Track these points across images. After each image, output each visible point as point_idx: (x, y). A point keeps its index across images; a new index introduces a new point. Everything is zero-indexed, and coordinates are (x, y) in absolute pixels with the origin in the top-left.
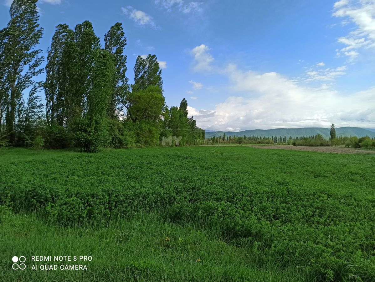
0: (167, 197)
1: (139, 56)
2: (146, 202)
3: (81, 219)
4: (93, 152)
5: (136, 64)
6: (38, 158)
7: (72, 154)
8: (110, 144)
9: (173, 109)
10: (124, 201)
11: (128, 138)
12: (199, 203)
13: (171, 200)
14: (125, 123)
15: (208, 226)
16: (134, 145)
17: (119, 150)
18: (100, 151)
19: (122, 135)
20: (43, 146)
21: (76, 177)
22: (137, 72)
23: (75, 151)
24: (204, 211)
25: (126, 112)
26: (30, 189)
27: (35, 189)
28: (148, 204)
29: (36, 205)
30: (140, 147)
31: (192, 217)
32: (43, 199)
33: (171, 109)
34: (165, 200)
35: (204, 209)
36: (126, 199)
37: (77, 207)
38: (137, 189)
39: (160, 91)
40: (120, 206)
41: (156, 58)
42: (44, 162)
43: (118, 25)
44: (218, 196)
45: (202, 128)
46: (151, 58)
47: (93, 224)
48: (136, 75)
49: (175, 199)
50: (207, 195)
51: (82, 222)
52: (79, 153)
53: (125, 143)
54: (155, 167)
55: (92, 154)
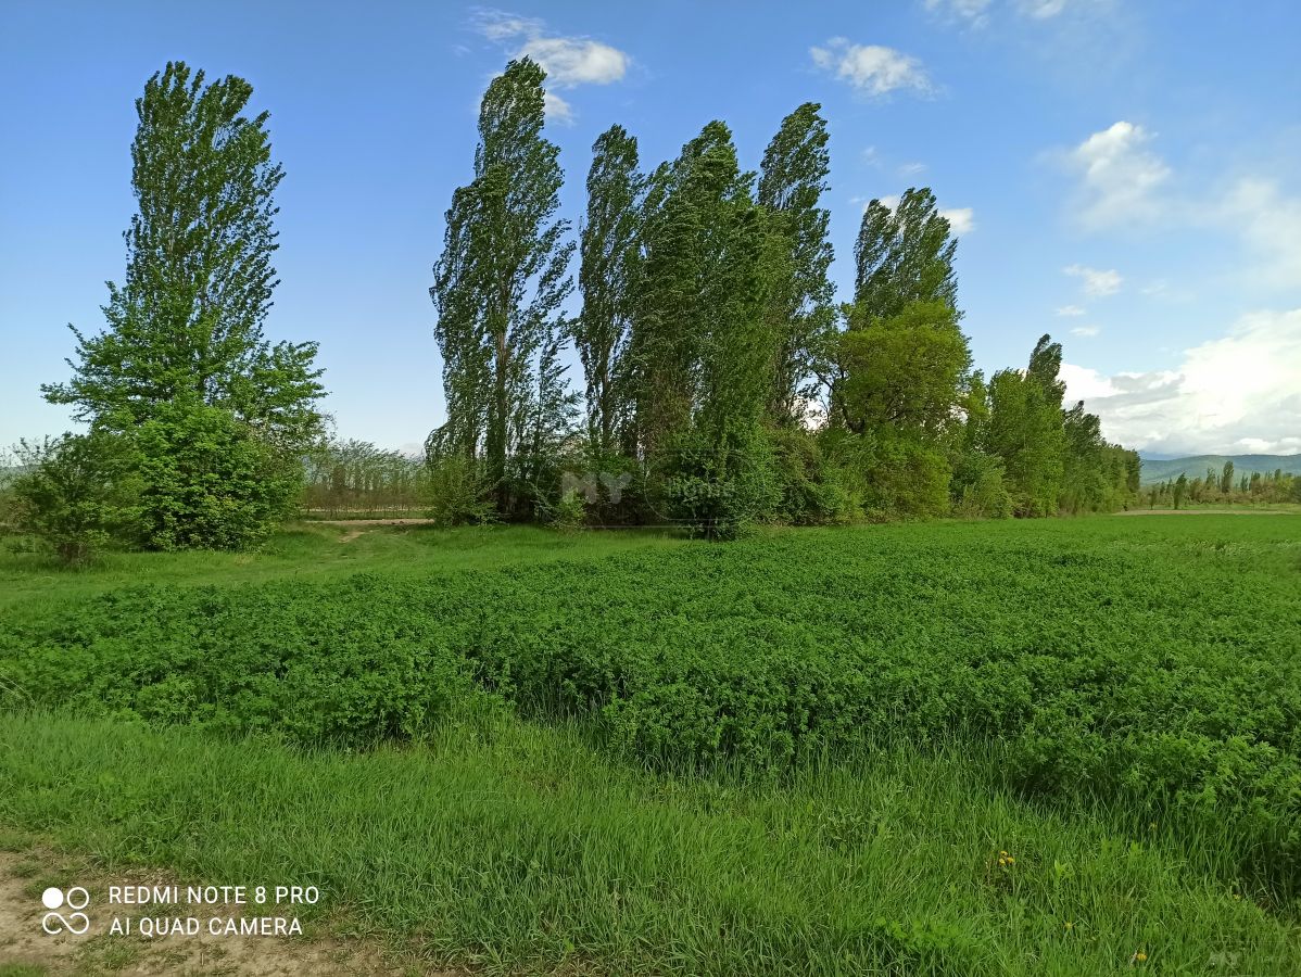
0: (997, 707)
1: (874, 203)
2: (918, 715)
3: (705, 754)
4: (725, 539)
5: (862, 233)
6: (573, 555)
7: (664, 544)
8: (779, 510)
9: (1003, 379)
10: (840, 708)
11: (839, 491)
12: (1131, 737)
13: (1015, 717)
14: (826, 438)
15: (1176, 832)
16: (860, 513)
17: (809, 530)
18: (747, 535)
19: (818, 480)
20: (584, 521)
21: (682, 619)
22: (864, 257)
23: (673, 536)
24: (1152, 770)
25: (827, 400)
26: (560, 650)
27: (570, 651)
28: (924, 724)
29: (575, 699)
30: (881, 520)
31: (1104, 786)
32: (594, 680)
33: (995, 379)
34: (989, 714)
35: (1152, 761)
36: (847, 701)
37: (690, 714)
38: (884, 668)
39: (947, 318)
40: (828, 722)
41: (933, 199)
42: (588, 570)
43: (808, 112)
44: (1215, 715)
45: (1125, 446)
46: (917, 200)
47: (742, 773)
48: (861, 270)
49: (1028, 715)
50: (1164, 711)
51: (708, 763)
52: (685, 542)
53: (829, 506)
54: (941, 592)
55: (724, 546)
